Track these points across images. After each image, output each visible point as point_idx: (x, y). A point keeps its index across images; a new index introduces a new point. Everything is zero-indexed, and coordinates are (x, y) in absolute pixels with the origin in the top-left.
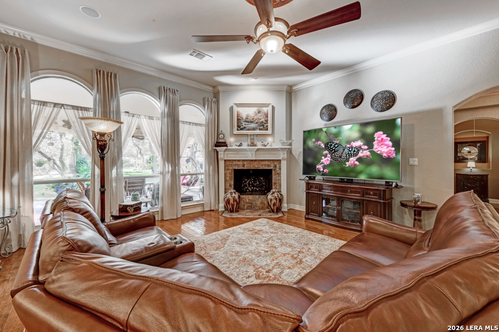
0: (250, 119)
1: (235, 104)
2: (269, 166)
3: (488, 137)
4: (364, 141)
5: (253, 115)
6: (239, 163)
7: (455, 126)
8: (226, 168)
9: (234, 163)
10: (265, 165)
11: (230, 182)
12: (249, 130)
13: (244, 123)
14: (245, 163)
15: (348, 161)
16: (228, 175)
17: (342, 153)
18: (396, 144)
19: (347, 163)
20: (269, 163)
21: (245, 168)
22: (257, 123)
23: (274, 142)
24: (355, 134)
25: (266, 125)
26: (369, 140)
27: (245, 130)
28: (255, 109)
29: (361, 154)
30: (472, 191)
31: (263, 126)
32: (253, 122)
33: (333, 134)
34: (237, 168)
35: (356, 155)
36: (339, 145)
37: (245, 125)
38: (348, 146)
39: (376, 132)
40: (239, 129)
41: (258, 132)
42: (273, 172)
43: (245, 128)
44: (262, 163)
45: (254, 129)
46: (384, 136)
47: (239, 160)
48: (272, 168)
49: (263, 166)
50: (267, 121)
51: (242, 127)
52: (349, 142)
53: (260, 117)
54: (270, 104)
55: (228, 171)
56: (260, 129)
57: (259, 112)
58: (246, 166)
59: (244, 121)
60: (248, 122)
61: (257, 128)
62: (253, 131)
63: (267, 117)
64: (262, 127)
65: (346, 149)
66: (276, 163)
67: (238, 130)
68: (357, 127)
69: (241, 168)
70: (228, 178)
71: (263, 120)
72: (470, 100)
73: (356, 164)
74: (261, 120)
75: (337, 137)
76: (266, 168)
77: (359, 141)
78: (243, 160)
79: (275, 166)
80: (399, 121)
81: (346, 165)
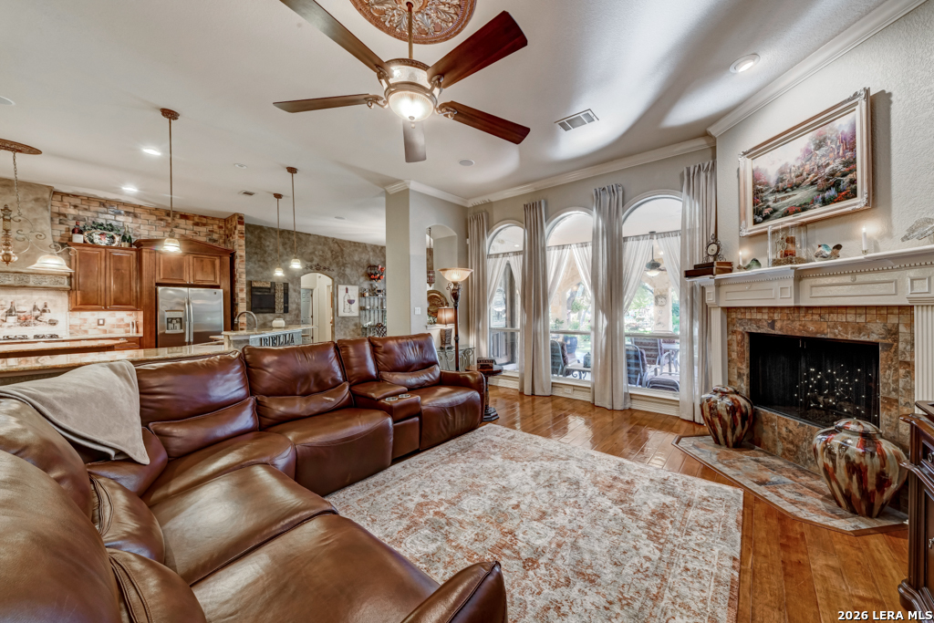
0: (791, 177)
1: (745, 153)
2: (860, 330)
5: (799, 164)
6: (759, 316)
8: (730, 328)
9: (748, 316)
10: (845, 325)
11: (739, 365)
12: (787, 214)
13: (771, 198)
14: (776, 316)
16: (735, 347)
20: (861, 320)
21: (777, 332)
22: (813, 184)
23: (889, 234)
25: (846, 179)
27: (776, 218)
28: (805, 141)
31: (837, 184)
32: (798, 186)
34: (754, 329)
37: (775, 201)
40: (760, 219)
41: (818, 212)
42: (882, 355)
43: (775, 210)
44: (834, 317)
45: (803, 208)
47: (759, 309)
48: (873, 338)
49: (835, 327)
50: (850, 164)
51: (767, 211)
53: (823, 161)
54: (856, 95)
55: (734, 337)
56: (825, 202)
57: (820, 145)
58: (778, 325)
59: (773, 192)
60: (784, 190)
61: (813, 201)
62: (803, 214)
63: (853, 149)
64: (833, 192)
66: (893, 320)
67: (755, 222)
69: (765, 330)
70: (734, 355)
71: (836, 164)
74: (827, 170)
76: (850, 337)
78: (770, 308)
79: (893, 333)
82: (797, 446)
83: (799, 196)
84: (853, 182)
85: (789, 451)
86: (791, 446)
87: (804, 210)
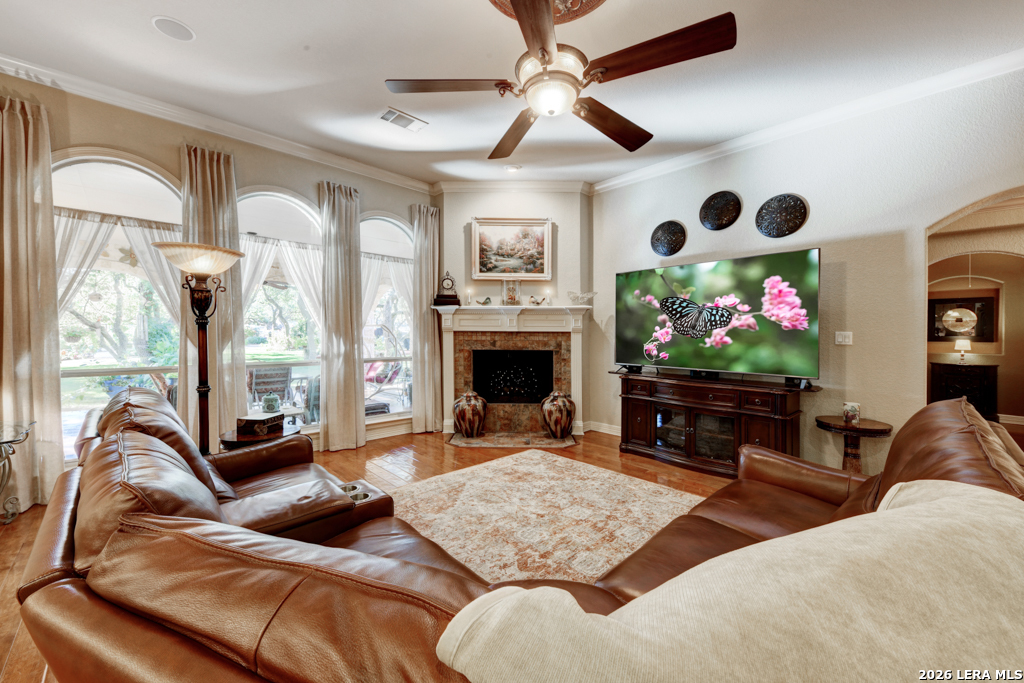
0: (507, 249)
1: (476, 219)
2: (545, 344)
3: (997, 291)
4: (741, 295)
5: (512, 242)
6: (484, 338)
7: (930, 267)
8: (458, 348)
9: (474, 338)
10: (538, 342)
11: (466, 375)
12: (504, 271)
13: (494, 258)
14: (497, 338)
15: (709, 337)
16: (462, 362)
17: (697, 320)
18: (810, 302)
19: (707, 340)
20: (546, 339)
21: (497, 348)
22: (521, 258)
23: (556, 295)
24: (724, 281)
25: (539, 262)
26: (752, 294)
27: (497, 272)
28: (516, 230)
29: (735, 322)
30: (965, 397)
31: (534, 263)
32: (512, 256)
33: (678, 281)
34: (479, 347)
35: (726, 323)
36: (690, 302)
37: (496, 261)
38: (709, 305)
39: (768, 276)
40: (484, 269)
41: (522, 275)
42: (554, 357)
43: (495, 267)
44: (532, 338)
45: (515, 270)
46: (784, 286)
47: (484, 333)
48: (551, 348)
49: (533, 343)
50: (541, 254)
51: (490, 266)
52: (710, 297)
53: (527, 247)
54: (547, 219)
55: (461, 355)
56: (527, 271)
57: (525, 236)
58: (498, 344)
59: (495, 254)
60: (503, 255)
61: (521, 269)
62: (513, 274)
63: (542, 246)
64: (531, 267)
65: (704, 312)
66: (559, 339)
67: (481, 271)
68: (726, 268)
69: (488, 347)
70: (461, 369)
71: (533, 251)
72: (961, 216)
73: (725, 343)
74: (529, 253)
75: (685, 287)
76: (541, 349)
77: (733, 295)
78: (492, 332)
79: (559, 345)
80: (814, 255)
81: (705, 343)
82: (511, 420)
83: (513, 262)
84: (542, 264)
85: (505, 425)
86: (506, 422)
87: (515, 272)
